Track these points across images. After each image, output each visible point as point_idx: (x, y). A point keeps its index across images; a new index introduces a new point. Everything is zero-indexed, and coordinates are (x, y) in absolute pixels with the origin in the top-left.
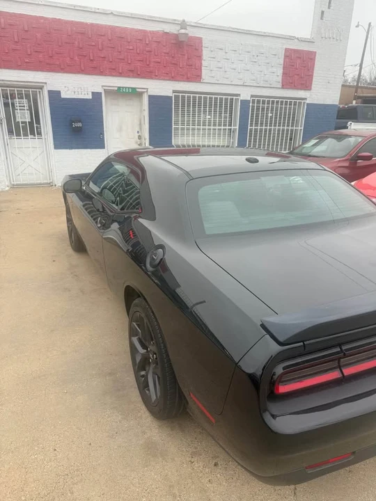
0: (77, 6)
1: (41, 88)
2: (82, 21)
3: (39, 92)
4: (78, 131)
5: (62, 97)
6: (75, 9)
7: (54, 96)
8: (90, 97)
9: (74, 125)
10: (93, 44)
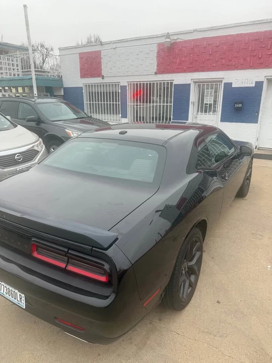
0: (256, 21)
1: (221, 82)
2: (258, 31)
3: (220, 84)
4: (238, 110)
5: (233, 86)
6: (254, 23)
7: (228, 86)
8: (253, 85)
9: (236, 106)
10: (264, 46)
